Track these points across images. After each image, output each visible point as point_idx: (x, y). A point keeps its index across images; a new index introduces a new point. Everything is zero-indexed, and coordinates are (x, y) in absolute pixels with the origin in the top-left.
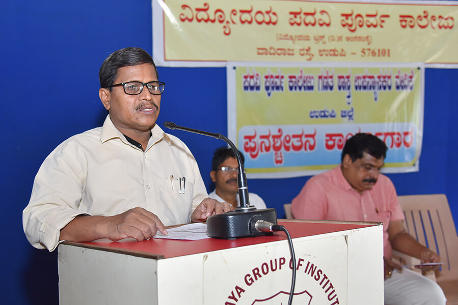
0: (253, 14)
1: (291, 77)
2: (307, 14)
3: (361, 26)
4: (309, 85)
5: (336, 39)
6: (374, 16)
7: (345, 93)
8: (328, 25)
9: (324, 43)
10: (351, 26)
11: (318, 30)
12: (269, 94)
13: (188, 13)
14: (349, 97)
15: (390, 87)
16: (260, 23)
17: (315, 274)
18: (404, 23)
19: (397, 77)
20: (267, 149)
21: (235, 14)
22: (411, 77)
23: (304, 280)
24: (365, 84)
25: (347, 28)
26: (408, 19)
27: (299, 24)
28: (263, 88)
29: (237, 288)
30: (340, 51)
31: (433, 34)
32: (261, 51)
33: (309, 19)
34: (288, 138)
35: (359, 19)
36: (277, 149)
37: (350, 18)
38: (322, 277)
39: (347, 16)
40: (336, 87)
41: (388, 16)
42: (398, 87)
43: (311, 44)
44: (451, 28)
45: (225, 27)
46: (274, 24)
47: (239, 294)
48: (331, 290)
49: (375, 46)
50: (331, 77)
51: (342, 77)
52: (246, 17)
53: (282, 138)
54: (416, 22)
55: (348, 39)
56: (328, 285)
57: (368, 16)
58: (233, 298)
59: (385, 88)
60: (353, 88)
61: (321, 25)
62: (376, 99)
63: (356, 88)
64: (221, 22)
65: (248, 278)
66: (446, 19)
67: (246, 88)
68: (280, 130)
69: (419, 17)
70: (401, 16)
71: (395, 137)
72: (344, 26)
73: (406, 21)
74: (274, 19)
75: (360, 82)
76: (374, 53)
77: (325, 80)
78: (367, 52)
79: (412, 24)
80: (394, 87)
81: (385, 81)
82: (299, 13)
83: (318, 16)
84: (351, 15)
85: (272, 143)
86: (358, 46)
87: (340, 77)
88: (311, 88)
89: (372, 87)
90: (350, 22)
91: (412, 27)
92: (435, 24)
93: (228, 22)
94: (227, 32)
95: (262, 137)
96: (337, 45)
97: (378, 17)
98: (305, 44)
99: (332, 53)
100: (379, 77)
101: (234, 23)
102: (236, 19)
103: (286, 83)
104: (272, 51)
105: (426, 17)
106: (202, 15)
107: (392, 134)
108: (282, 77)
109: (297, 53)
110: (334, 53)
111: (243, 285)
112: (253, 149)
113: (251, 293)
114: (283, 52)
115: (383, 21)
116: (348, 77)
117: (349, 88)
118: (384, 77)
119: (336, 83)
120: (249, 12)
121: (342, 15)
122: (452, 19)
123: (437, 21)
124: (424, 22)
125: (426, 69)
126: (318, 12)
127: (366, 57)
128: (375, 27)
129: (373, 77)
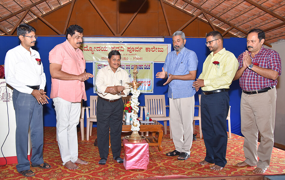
0: (100, 48)
2: (116, 48)
3: (133, 51)
5: (125, 55)
6: (138, 48)
7: (129, 70)
8: (123, 51)
10: (130, 51)
13: (82, 49)
15: (142, 69)
16: (102, 51)
18: (147, 50)
19: (145, 66)
21: (95, 48)
22: (149, 66)
25: (129, 52)
26: (148, 49)
35: (133, 49)
39: (129, 48)
40: (125, 68)
41: (142, 48)
42: (145, 68)
44: (162, 51)
46: (107, 51)
49: (138, 57)
50: (124, 65)
54: (151, 50)
55: (129, 55)
57: (135, 48)
60: (131, 68)
61: (121, 51)
64: (91, 50)
67: (98, 68)
69: (152, 48)
70: (146, 48)
72: (128, 51)
74: (106, 49)
76: (137, 59)
77: (122, 66)
78: (135, 58)
80: (144, 68)
82: (114, 48)
83: (120, 48)
84: (130, 48)
86: (132, 57)
87: (126, 65)
89: (137, 68)
90: (130, 50)
91: (149, 51)
93: (93, 51)
94: (93, 53)
96: (126, 57)
97: (139, 49)
100: (139, 66)
102: (95, 50)
105: (154, 48)
106: (86, 49)
115: (140, 50)
116: (129, 65)
117: (129, 68)
118: (141, 66)
120: (99, 48)
121: (128, 48)
122: (162, 49)
123: (158, 49)
124: (153, 50)
125: (154, 63)
126: (120, 47)
127: (135, 60)
128: (138, 51)
129: (137, 65)
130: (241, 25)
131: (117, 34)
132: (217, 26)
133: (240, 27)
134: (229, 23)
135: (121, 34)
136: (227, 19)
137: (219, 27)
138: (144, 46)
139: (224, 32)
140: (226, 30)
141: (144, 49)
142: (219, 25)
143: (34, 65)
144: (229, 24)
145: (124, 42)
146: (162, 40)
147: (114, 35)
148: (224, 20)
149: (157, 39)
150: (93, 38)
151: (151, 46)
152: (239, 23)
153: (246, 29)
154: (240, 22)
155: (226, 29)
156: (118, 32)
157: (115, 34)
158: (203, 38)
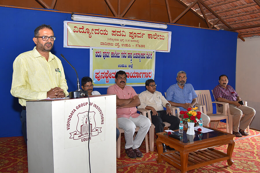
0: (99, 31)
1: (112, 53)
2: (117, 32)
3: (136, 37)
4: (118, 56)
5: (128, 41)
7: (131, 59)
8: (125, 36)
9: (123, 42)
10: (132, 37)
11: (121, 38)
12: (104, 59)
13: (76, 29)
14: (131, 60)
16: (102, 34)
17: (96, 107)
18: (149, 37)
19: (147, 54)
20: (103, 78)
21: (93, 31)
22: (151, 55)
23: (92, 108)
24: (137, 56)
26: (151, 36)
27: (115, 35)
28: (102, 56)
29: (74, 110)
30: (129, 45)
31: (158, 41)
32: (102, 44)
33: (119, 33)
34: (111, 74)
35: (135, 34)
36: (107, 77)
38: (98, 108)
39: (131, 33)
40: (127, 57)
41: (144, 34)
42: (147, 58)
43: (119, 42)
44: (164, 39)
45: (89, 35)
46: (107, 34)
47: (74, 111)
48: (101, 111)
49: (140, 44)
50: (126, 53)
51: (129, 54)
52: (97, 32)
53: (109, 74)
54: (153, 36)
55: (131, 41)
56: (100, 110)
57: (138, 34)
58: (73, 112)
59: (143, 58)
60: (133, 57)
61: (123, 36)
62: (140, 61)
64: (88, 33)
65: (77, 107)
66: (162, 36)
67: (96, 56)
68: (108, 71)
69: (154, 35)
70: (148, 34)
71: (146, 74)
72: (130, 36)
73: (150, 36)
74: (107, 33)
75: (135, 56)
76: (140, 46)
77: (124, 55)
78: (138, 46)
80: (146, 58)
81: (143, 55)
82: (115, 31)
83: (121, 33)
85: (105, 75)
86: (135, 43)
87: (128, 54)
88: (119, 57)
89: (139, 57)
90: (132, 35)
91: (152, 38)
92: (159, 38)
93: (90, 33)
94: (90, 36)
95: (101, 73)
96: (128, 43)
97: (141, 34)
98: (117, 42)
99: (126, 45)
100: (141, 54)
101: (93, 33)
102: (93, 32)
103: (110, 55)
104: (106, 44)
105: (156, 35)
106: (81, 30)
107: (145, 73)
108: (109, 53)
109: (114, 45)
110: (127, 45)
111: (76, 109)
112: (99, 77)
113: (78, 111)
114: (109, 44)
115: (143, 36)
116: (131, 54)
117: (131, 57)
118: (143, 54)
121: (130, 33)
122: (164, 36)
123: (159, 37)
124: (155, 37)
125: (156, 52)
126: (121, 32)
129: (139, 54)
131: (118, 15)
133: (225, 20)
134: (217, 15)
135: (122, 15)
136: (216, 11)
138: (146, 32)
141: (146, 36)
144: (217, 17)
145: (126, 26)
146: (165, 27)
147: (114, 16)
148: (213, 11)
149: (160, 25)
151: (153, 32)
152: (226, 16)
154: (228, 16)
156: (119, 13)
157: (116, 15)
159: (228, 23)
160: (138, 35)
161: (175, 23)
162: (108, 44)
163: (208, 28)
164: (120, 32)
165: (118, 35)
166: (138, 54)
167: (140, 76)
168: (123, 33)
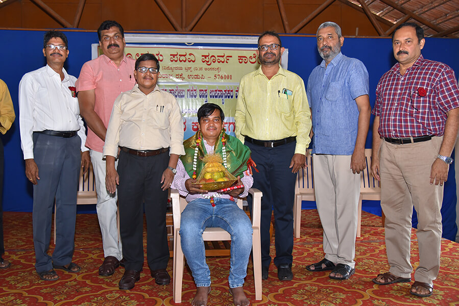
1: (170, 90)
2: (180, 55)
3: (214, 62)
4: (182, 94)
5: (199, 69)
6: (223, 56)
7: (205, 99)
8: (194, 61)
9: (191, 71)
10: (208, 62)
11: (187, 64)
15: (232, 97)
18: (241, 61)
24: (216, 94)
26: (244, 58)
27: (176, 61)
30: (201, 76)
35: (213, 58)
37: (207, 57)
39: (206, 56)
40: (198, 96)
41: (231, 57)
43: (183, 72)
46: (162, 61)
49: (222, 73)
50: (195, 90)
51: (203, 90)
54: (248, 60)
55: (206, 69)
57: (218, 56)
59: (229, 97)
60: (208, 96)
61: (189, 61)
62: (223, 103)
63: (211, 97)
69: (251, 57)
70: (239, 57)
72: (204, 62)
73: (242, 59)
74: (161, 58)
75: (213, 94)
76: (222, 78)
77: (192, 92)
78: (218, 77)
79: (246, 61)
80: (234, 96)
81: (229, 93)
82: (176, 55)
83: (188, 56)
84: (208, 56)
86: (212, 74)
87: (200, 90)
88: (183, 96)
89: (221, 96)
90: (207, 60)
91: (246, 63)
96: (199, 73)
97: (225, 57)
98: (180, 72)
99: (196, 77)
100: (225, 91)
105: (254, 57)
109: (174, 77)
110: (197, 77)
115: (228, 60)
116: (206, 91)
117: (206, 96)
118: (229, 91)
119: (198, 94)
121: (203, 56)
124: (253, 60)
126: (188, 54)
127: (217, 79)
128: (223, 62)
129: (222, 91)
130: (427, 11)
131: (182, 27)
132: (377, 14)
133: (424, 16)
134: (401, 8)
135: (190, 28)
137: (381, 18)
138: (236, 53)
139: (391, 27)
140: (395, 23)
141: (235, 59)
142: (381, 13)
143: (65, 96)
144: (403, 10)
145: (196, 44)
147: (175, 31)
148: (392, 2)
150: (133, 36)
151: (248, 52)
152: (422, 7)
153: (436, 19)
154: (425, 6)
155: (396, 21)
156: (184, 24)
157: (178, 27)
158: (350, 37)
159: (434, 21)
160: (219, 58)
161: (296, 33)
162: (164, 76)
163: (380, 35)
164: (186, 55)
165: (181, 60)
166: (219, 91)
167: (225, 128)
168: (189, 57)
